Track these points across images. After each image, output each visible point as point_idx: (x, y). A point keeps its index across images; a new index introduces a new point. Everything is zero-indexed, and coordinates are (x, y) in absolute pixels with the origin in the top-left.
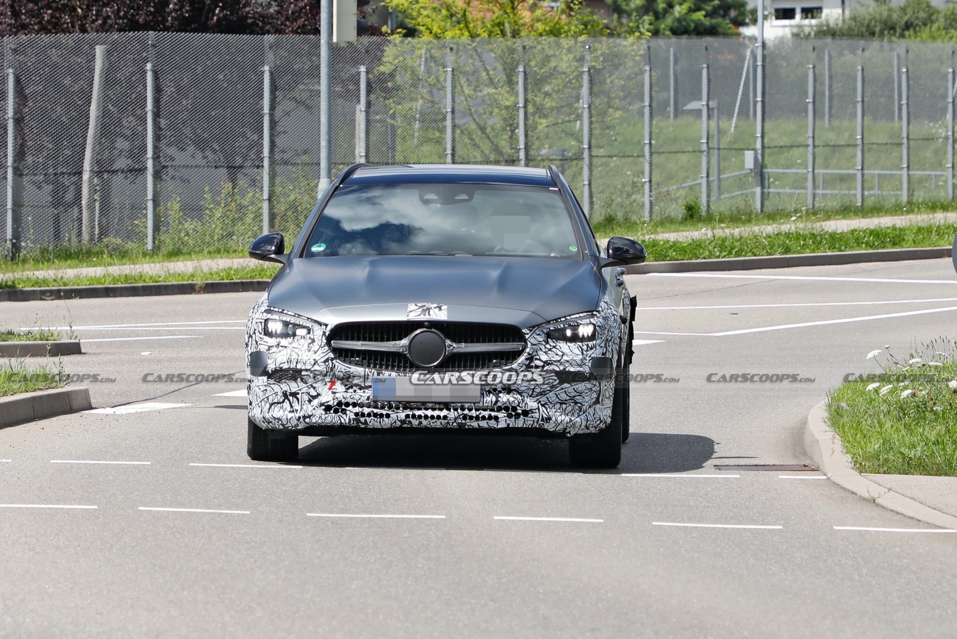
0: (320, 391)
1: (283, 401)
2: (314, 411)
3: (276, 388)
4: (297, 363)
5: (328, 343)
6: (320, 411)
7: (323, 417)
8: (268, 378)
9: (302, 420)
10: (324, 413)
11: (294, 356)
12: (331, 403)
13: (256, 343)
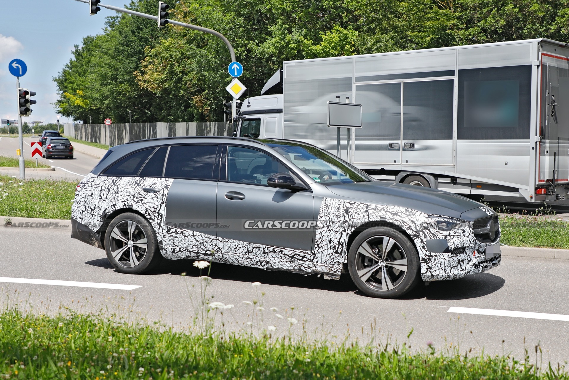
0: (471, 257)
1: (458, 265)
2: (471, 269)
3: (455, 258)
4: (463, 244)
5: (473, 232)
7: (474, 271)
8: (452, 253)
9: (466, 274)
10: (474, 269)
11: (461, 240)
12: (476, 263)
13: (433, 234)
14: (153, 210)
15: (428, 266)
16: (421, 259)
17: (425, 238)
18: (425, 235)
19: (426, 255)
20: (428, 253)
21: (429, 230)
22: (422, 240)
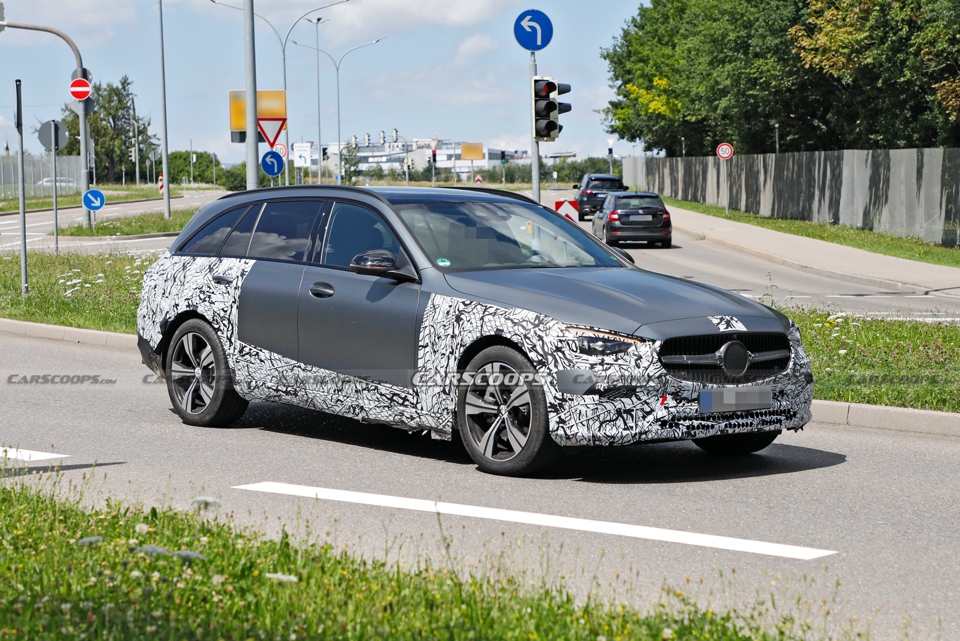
0: (653, 406)
1: (617, 419)
2: (650, 427)
3: (609, 406)
4: (631, 380)
5: (660, 360)
6: (656, 427)
7: (659, 432)
8: (600, 396)
9: (637, 437)
10: (660, 428)
11: (627, 374)
12: (666, 418)
13: (570, 361)
14: (222, 314)
15: (560, 417)
16: (548, 405)
17: (556, 366)
18: (556, 361)
19: (555, 397)
20: (559, 395)
21: (563, 353)
22: (551, 370)
